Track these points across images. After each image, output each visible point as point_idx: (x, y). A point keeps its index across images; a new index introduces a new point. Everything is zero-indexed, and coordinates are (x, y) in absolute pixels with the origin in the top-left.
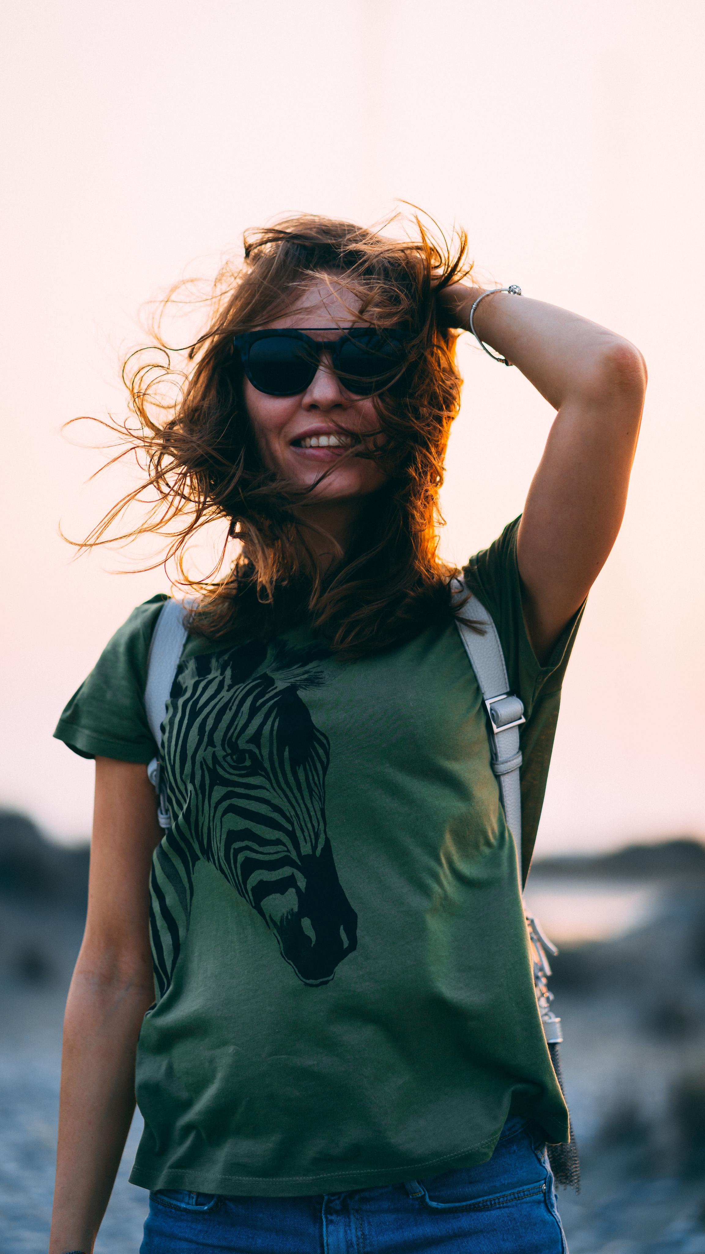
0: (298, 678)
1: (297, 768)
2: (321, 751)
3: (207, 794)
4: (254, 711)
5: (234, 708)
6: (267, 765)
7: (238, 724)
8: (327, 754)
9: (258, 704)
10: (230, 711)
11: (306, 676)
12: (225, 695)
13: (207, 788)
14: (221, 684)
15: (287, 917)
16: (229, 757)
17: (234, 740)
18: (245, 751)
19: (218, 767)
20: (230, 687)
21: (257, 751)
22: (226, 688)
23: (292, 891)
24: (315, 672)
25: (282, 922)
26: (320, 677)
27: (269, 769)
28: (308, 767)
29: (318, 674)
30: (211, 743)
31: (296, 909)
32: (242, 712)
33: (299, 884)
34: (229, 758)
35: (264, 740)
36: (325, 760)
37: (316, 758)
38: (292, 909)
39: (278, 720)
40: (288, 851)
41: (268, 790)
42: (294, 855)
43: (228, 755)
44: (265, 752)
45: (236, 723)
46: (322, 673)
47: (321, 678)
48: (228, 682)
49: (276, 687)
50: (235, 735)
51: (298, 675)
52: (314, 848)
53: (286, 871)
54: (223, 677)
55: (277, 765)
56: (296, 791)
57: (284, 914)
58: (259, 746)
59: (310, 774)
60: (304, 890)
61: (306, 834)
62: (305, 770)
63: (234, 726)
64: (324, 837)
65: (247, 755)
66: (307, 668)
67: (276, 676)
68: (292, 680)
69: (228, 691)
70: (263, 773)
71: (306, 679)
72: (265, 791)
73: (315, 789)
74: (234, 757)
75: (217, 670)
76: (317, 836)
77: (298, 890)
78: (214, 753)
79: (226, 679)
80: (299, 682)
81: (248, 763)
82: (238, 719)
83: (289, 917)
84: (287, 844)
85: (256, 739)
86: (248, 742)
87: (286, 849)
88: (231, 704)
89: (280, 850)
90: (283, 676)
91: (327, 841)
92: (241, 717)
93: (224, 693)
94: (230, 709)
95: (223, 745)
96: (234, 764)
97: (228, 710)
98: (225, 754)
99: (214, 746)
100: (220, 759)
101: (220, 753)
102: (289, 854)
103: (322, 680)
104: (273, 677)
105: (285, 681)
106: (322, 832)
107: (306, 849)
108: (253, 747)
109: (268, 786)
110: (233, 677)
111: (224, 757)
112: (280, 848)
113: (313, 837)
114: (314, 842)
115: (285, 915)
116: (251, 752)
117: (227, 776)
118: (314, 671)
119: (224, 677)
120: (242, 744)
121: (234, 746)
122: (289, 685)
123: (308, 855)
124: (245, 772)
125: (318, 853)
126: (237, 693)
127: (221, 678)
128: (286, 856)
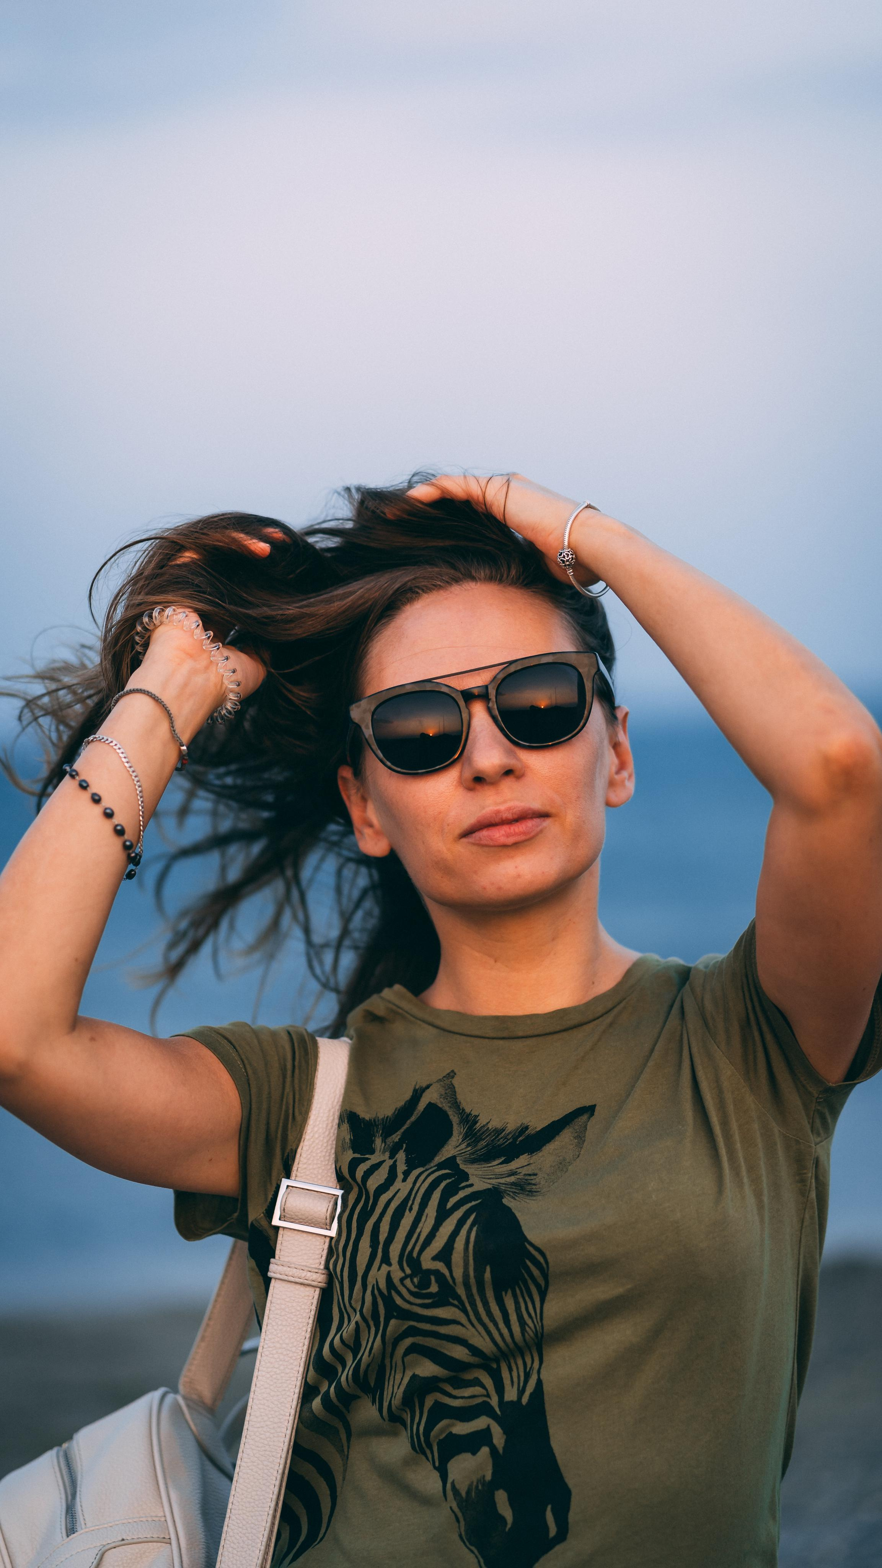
0: (502, 1181)
1: (504, 1293)
2: (536, 1272)
3: (381, 1328)
4: (443, 1214)
5: (416, 1207)
6: (461, 1291)
7: (421, 1232)
8: (545, 1276)
9: (449, 1205)
10: (410, 1212)
11: (512, 1179)
12: (401, 1187)
13: (382, 1320)
14: (393, 1170)
15: (477, 1487)
16: (409, 1279)
17: (415, 1255)
18: (430, 1272)
19: (393, 1293)
20: (406, 1174)
21: (446, 1272)
22: (400, 1176)
23: (485, 1450)
24: (525, 1175)
25: (468, 1492)
26: (533, 1182)
27: (464, 1297)
28: (518, 1291)
29: (529, 1178)
30: (386, 1260)
31: (489, 1477)
32: (427, 1214)
33: (495, 1441)
34: (408, 1282)
35: (457, 1256)
36: (543, 1284)
37: (530, 1282)
38: (484, 1476)
39: (475, 1229)
40: (488, 1396)
41: (463, 1325)
42: (494, 1402)
43: (406, 1277)
44: (458, 1273)
45: (418, 1230)
46: (535, 1177)
47: (534, 1185)
48: (401, 1167)
49: (471, 1185)
50: (417, 1248)
51: (502, 1176)
52: (521, 1392)
53: (481, 1423)
54: (393, 1160)
55: (474, 1290)
56: (501, 1325)
57: (472, 1482)
58: (449, 1266)
59: (521, 1300)
60: (501, 1451)
61: (515, 1374)
62: (515, 1296)
63: (415, 1236)
64: (537, 1377)
65: (433, 1278)
66: (514, 1165)
67: (472, 1170)
68: (494, 1181)
69: (404, 1180)
70: (456, 1302)
71: (513, 1184)
72: (460, 1327)
73: (529, 1322)
74: (416, 1280)
75: (384, 1152)
76: (527, 1376)
77: (494, 1450)
78: (389, 1273)
79: (398, 1163)
80: (504, 1186)
81: (434, 1288)
82: (421, 1225)
83: (480, 1487)
84: (487, 1386)
85: (445, 1255)
86: (434, 1258)
87: (484, 1392)
88: (410, 1202)
89: (476, 1393)
90: (480, 1173)
91: (539, 1382)
92: (425, 1222)
93: (398, 1184)
94: (411, 1209)
95: (400, 1263)
96: (416, 1290)
97: (407, 1211)
98: (403, 1275)
99: (390, 1264)
100: (396, 1281)
101: (397, 1275)
102: (488, 1400)
103: (537, 1187)
104: (466, 1170)
105: (484, 1180)
106: (535, 1371)
107: (511, 1395)
108: (440, 1266)
109: (463, 1319)
110: (408, 1162)
111: (402, 1280)
112: (477, 1390)
113: (522, 1379)
114: (521, 1384)
115: (475, 1484)
116: (437, 1273)
117: (406, 1306)
118: (524, 1173)
119: (396, 1161)
120: (427, 1262)
121: (415, 1264)
122: (490, 1186)
123: (512, 1402)
124: (430, 1301)
125: (525, 1400)
126: (418, 1185)
127: (391, 1162)
128: (484, 1402)
